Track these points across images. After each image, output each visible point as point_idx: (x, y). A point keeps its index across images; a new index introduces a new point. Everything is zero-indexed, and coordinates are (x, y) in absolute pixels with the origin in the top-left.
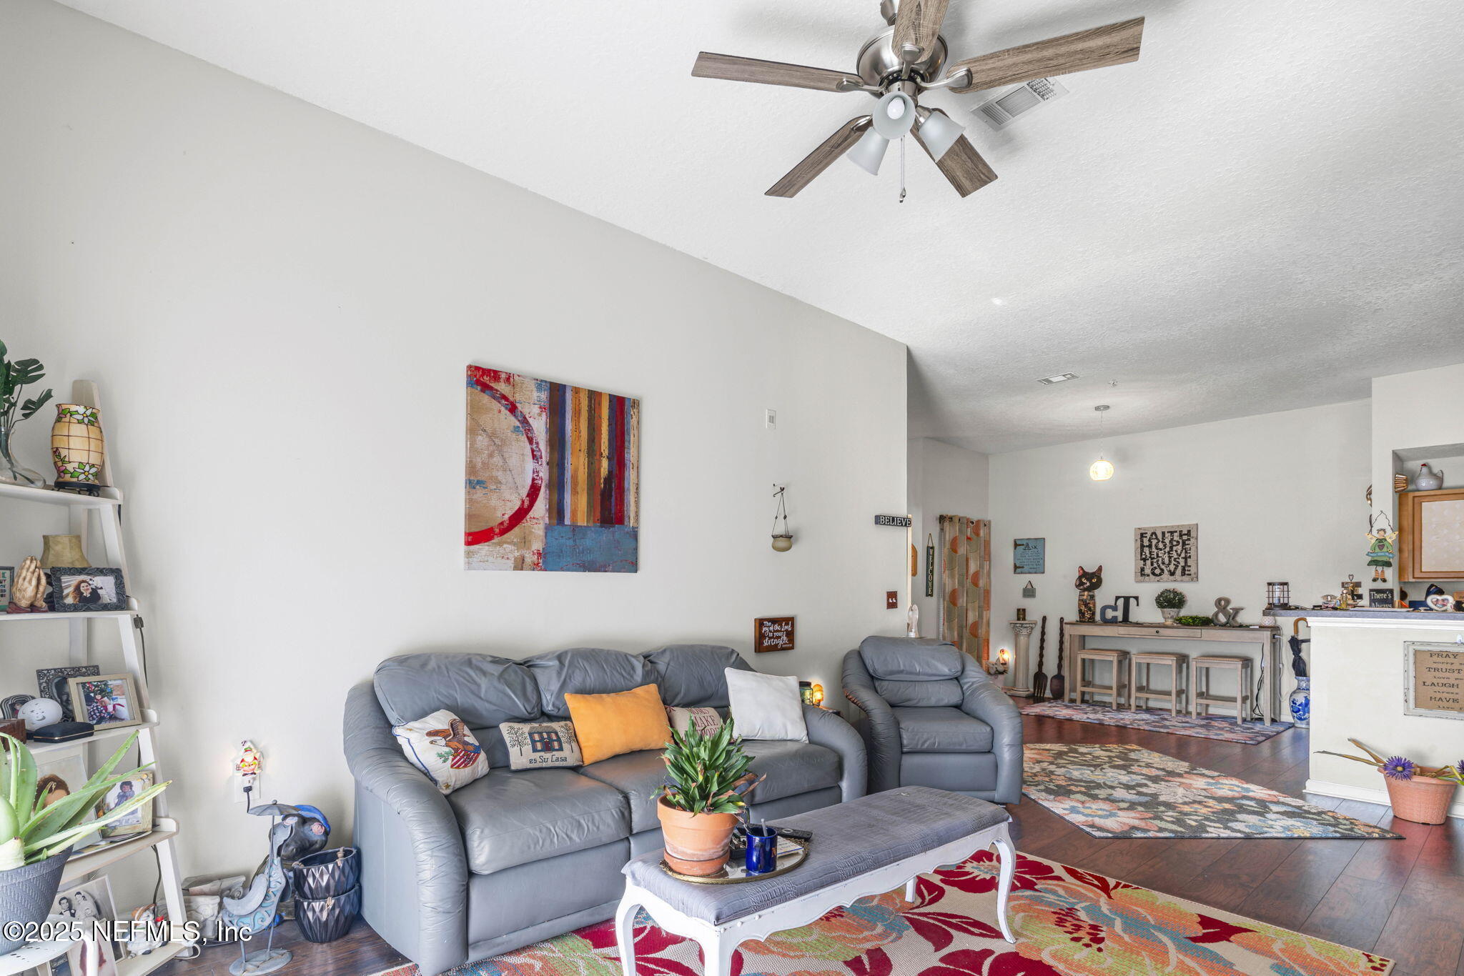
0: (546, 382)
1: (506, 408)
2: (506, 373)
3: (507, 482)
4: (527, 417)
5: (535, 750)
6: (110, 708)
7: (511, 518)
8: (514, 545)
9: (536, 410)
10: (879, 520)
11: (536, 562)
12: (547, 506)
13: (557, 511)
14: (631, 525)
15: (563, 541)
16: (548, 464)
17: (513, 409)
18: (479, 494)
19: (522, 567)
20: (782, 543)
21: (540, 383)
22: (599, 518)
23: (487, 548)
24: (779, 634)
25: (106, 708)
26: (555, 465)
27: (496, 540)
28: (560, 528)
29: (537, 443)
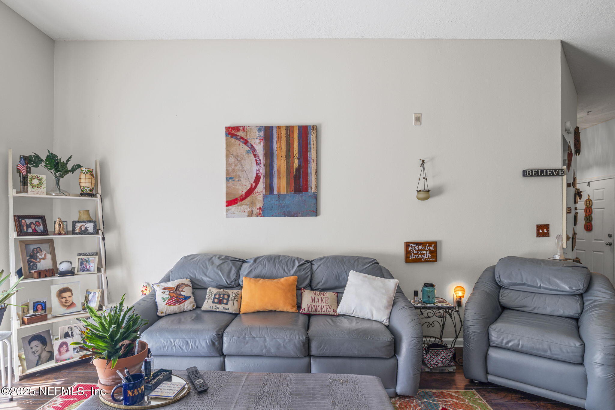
0: (262, 127)
1: (243, 143)
2: (243, 127)
3: (244, 177)
4: (253, 145)
5: (213, 302)
6: (88, 267)
7: (246, 193)
8: (248, 206)
9: (258, 141)
10: (525, 174)
11: (259, 213)
12: (264, 186)
13: (269, 188)
14: (313, 192)
15: (273, 202)
16: (264, 166)
17: (246, 142)
18: (231, 183)
19: (252, 215)
20: (422, 195)
21: (259, 128)
22: (293, 189)
23: (234, 207)
24: (424, 252)
25: (86, 267)
26: (268, 166)
27: (239, 203)
28: (271, 196)
29: (259, 157)
